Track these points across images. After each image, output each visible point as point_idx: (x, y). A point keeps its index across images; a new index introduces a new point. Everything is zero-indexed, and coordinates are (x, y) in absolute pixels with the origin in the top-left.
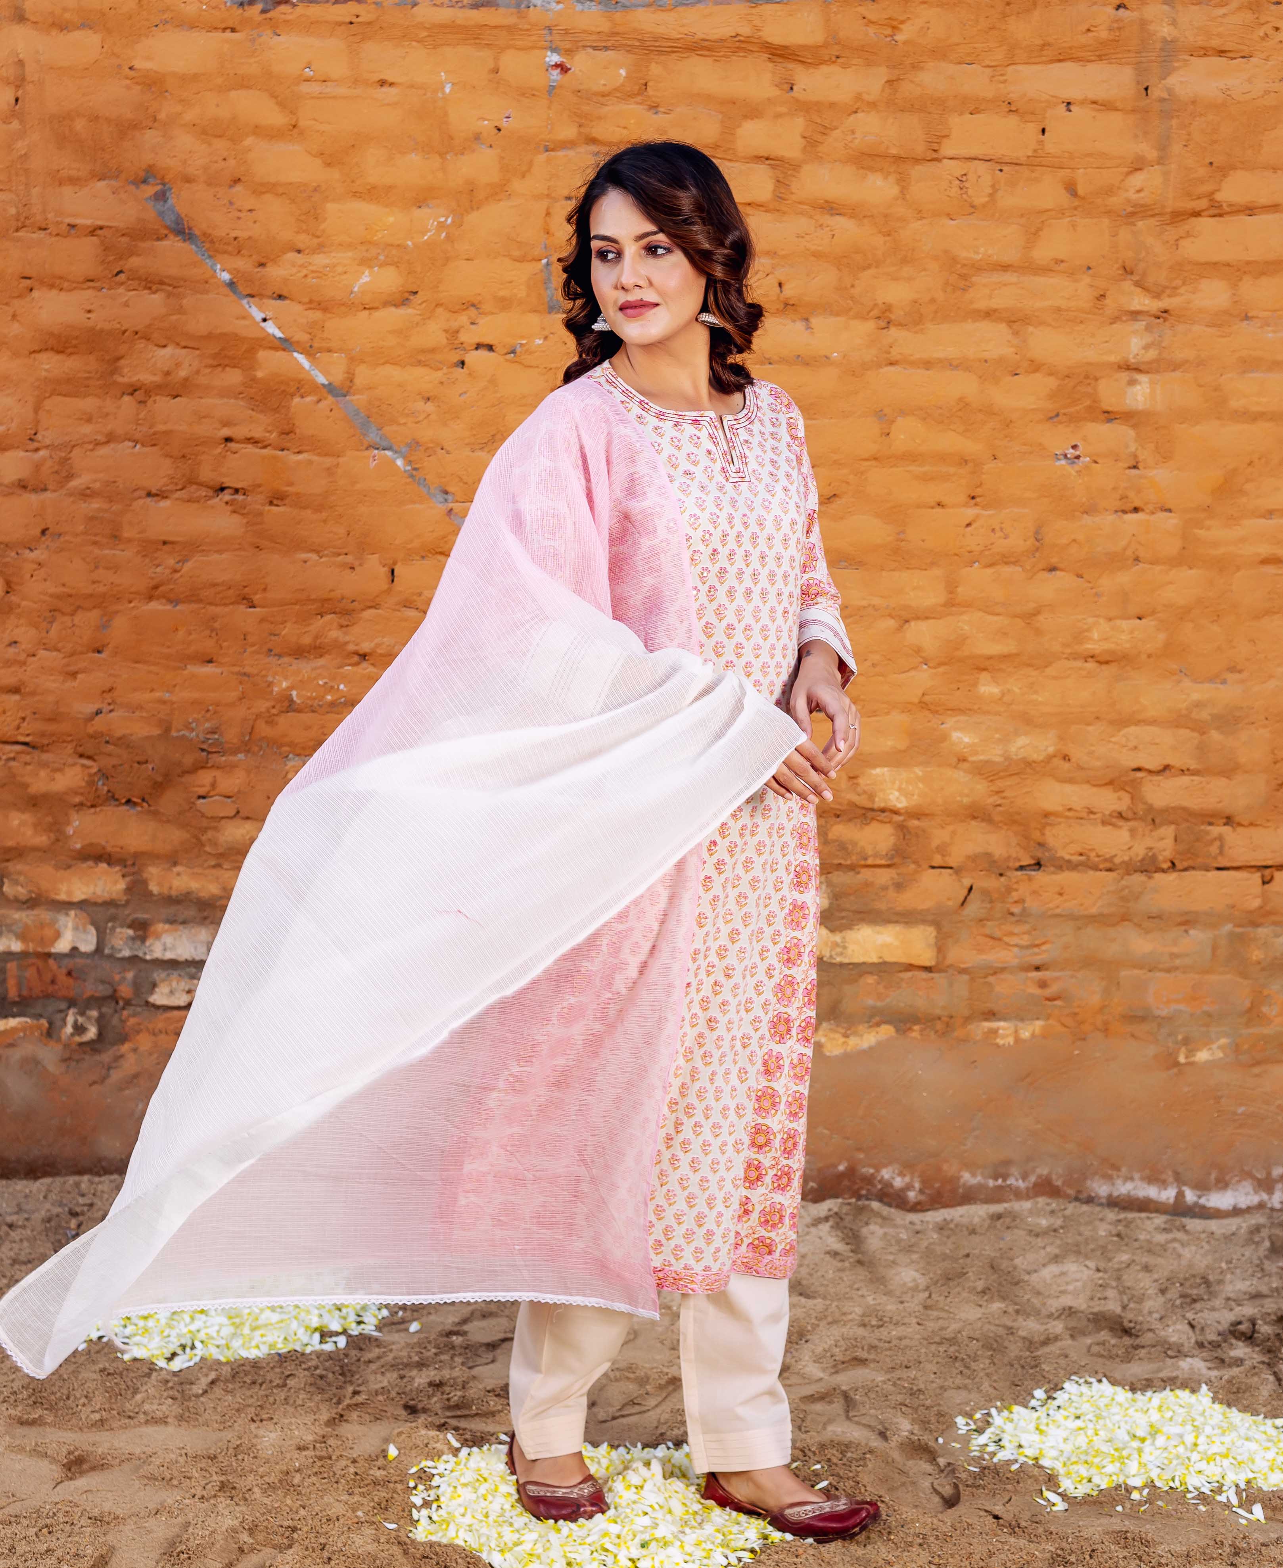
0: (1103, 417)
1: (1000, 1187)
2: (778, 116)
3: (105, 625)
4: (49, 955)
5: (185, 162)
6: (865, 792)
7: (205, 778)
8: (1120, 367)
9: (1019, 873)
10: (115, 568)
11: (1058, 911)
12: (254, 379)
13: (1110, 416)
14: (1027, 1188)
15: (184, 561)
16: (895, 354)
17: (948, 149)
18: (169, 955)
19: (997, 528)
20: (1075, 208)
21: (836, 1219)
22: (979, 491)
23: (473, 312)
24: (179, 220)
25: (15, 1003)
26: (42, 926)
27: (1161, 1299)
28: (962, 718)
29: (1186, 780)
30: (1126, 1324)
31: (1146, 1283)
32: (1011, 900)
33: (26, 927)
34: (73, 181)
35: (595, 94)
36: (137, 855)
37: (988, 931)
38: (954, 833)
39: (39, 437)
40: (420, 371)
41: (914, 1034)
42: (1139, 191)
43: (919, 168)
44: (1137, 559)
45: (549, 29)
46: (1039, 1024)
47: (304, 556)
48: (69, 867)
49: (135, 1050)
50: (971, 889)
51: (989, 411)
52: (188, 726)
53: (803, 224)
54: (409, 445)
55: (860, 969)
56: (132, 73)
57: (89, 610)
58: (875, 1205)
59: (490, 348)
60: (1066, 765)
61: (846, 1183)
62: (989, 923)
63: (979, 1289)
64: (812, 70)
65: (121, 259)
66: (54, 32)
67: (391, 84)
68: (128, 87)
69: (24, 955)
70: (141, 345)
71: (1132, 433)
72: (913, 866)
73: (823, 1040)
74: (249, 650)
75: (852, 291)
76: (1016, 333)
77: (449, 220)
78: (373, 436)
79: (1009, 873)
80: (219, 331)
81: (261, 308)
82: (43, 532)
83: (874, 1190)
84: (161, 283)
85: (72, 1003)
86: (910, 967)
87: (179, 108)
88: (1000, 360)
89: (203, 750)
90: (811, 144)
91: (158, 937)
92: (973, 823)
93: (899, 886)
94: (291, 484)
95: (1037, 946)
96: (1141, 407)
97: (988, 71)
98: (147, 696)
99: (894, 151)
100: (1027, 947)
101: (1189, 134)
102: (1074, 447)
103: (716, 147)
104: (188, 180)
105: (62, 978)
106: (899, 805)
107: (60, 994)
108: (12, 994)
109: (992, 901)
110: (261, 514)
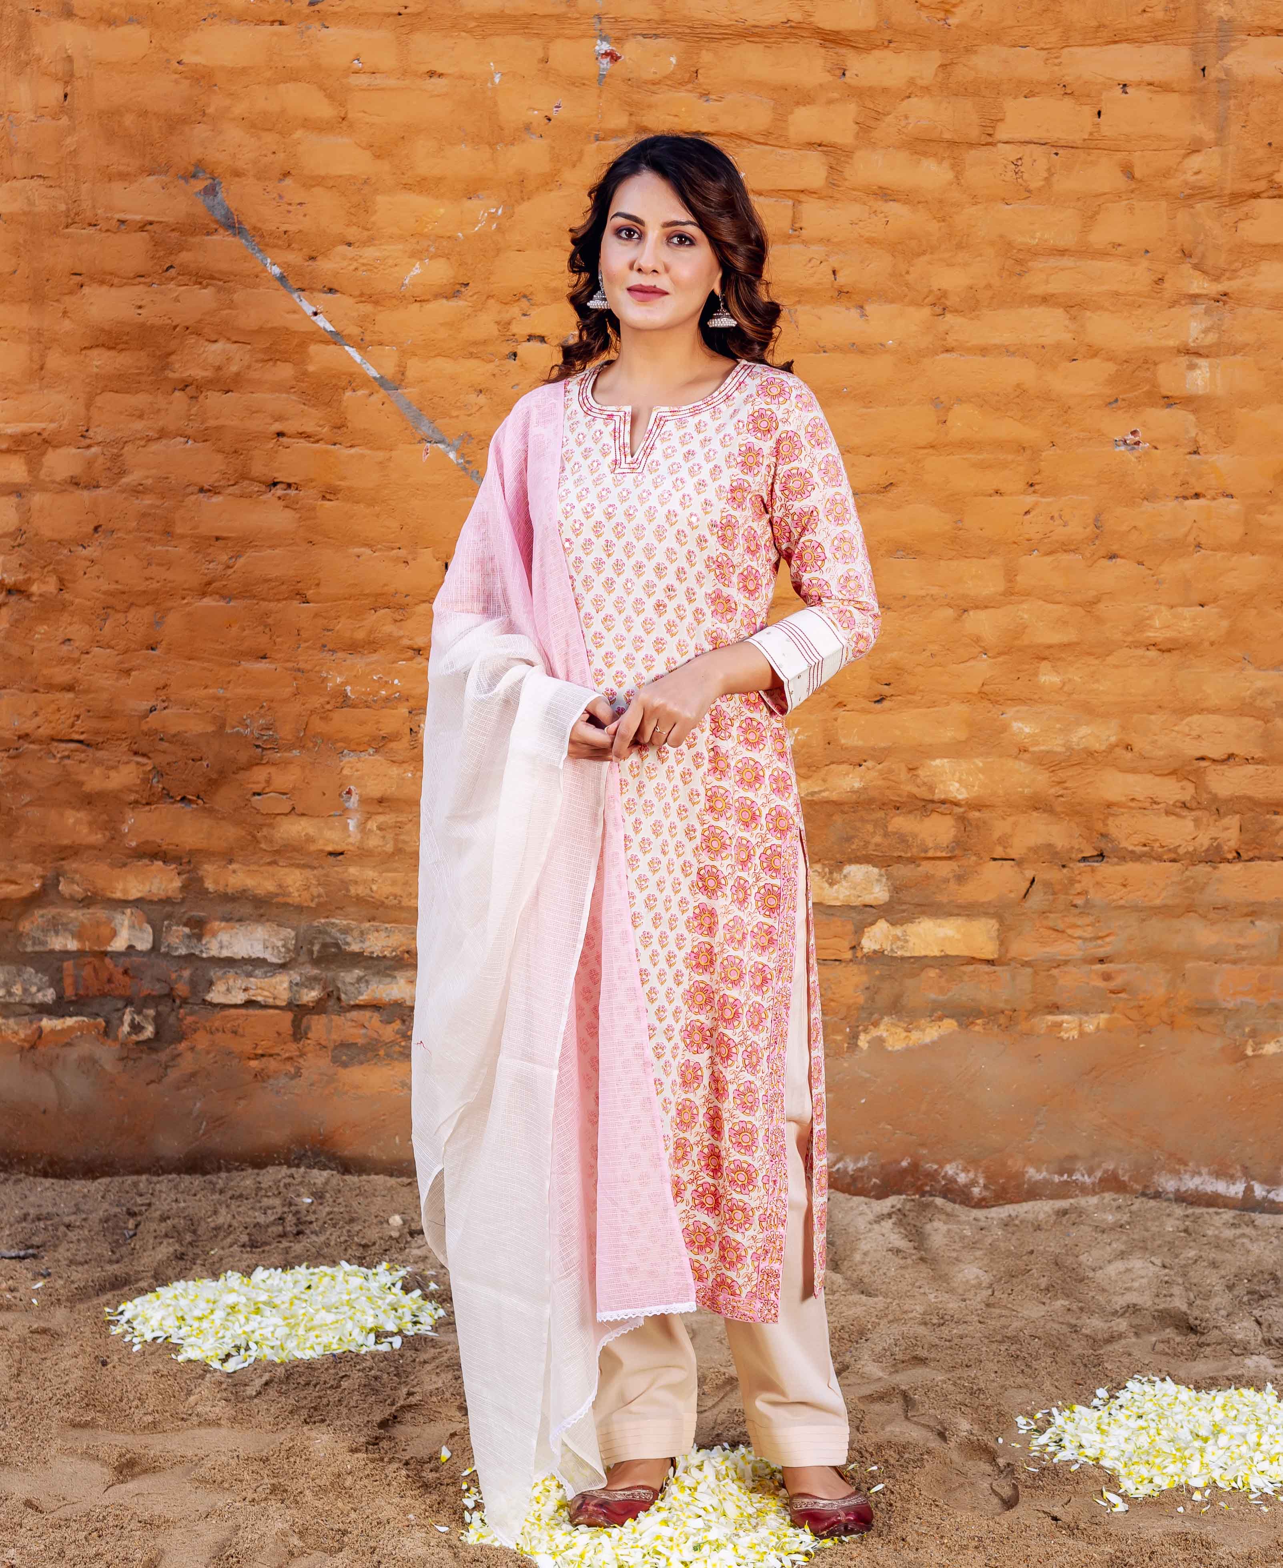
0: (1162, 402)
1: (1066, 1182)
2: (830, 102)
3: (159, 622)
4: (105, 954)
5: (234, 156)
6: (924, 784)
7: (259, 775)
8: (1179, 351)
9: (1082, 864)
10: (168, 565)
11: (1122, 902)
12: (305, 373)
13: (1169, 401)
14: (1093, 1184)
15: (237, 557)
16: (951, 341)
17: (1002, 133)
18: (225, 953)
19: (1056, 515)
20: (1132, 192)
21: (899, 1216)
22: (1037, 479)
23: (524, 303)
24: (228, 214)
25: (71, 1002)
26: (98, 924)
27: (1228, 1296)
28: (1024, 708)
29: (1250, 769)
30: (1191, 1321)
31: (1213, 1280)
32: (1073, 892)
33: (82, 925)
34: (123, 176)
35: (646, 82)
36: (192, 853)
37: (1051, 924)
38: (1015, 824)
39: (91, 433)
40: (472, 363)
41: (977, 1028)
42: (1197, 173)
43: (973, 152)
44: (1199, 545)
45: (599, 17)
46: (1104, 1017)
47: (357, 550)
48: (125, 865)
49: (192, 1049)
50: (1033, 880)
51: (1047, 397)
52: (242, 723)
53: (856, 210)
54: (462, 438)
55: (921, 963)
56: (181, 68)
57: (142, 607)
58: (939, 1201)
59: (542, 339)
60: (1129, 755)
61: (909, 1179)
62: (1052, 915)
63: (1043, 1287)
64: (865, 55)
65: (171, 254)
66: (102, 27)
67: (440, 75)
68: (176, 82)
69: (80, 953)
70: (192, 340)
71: (1192, 417)
72: (974, 858)
73: (885, 1035)
74: (304, 645)
75: (907, 277)
76: (1074, 318)
77: (500, 211)
78: (425, 429)
79: (1071, 865)
80: (270, 325)
81: (311, 303)
82: (96, 529)
83: (938, 1187)
84: (212, 278)
85: (129, 1002)
86: (972, 960)
87: (228, 102)
88: (1058, 346)
89: (258, 746)
90: (864, 129)
91: (214, 935)
92: (1035, 814)
93: (961, 879)
94: (344, 478)
95: (1101, 938)
96: (1200, 393)
97: (1043, 53)
98: (202, 693)
99: (947, 136)
100: (1091, 939)
101: (1247, 115)
102: (1134, 433)
103: (768, 134)
104: (237, 174)
105: (119, 977)
106: (960, 797)
107: (117, 993)
108: (69, 992)
109: (1054, 893)
110: (314, 509)
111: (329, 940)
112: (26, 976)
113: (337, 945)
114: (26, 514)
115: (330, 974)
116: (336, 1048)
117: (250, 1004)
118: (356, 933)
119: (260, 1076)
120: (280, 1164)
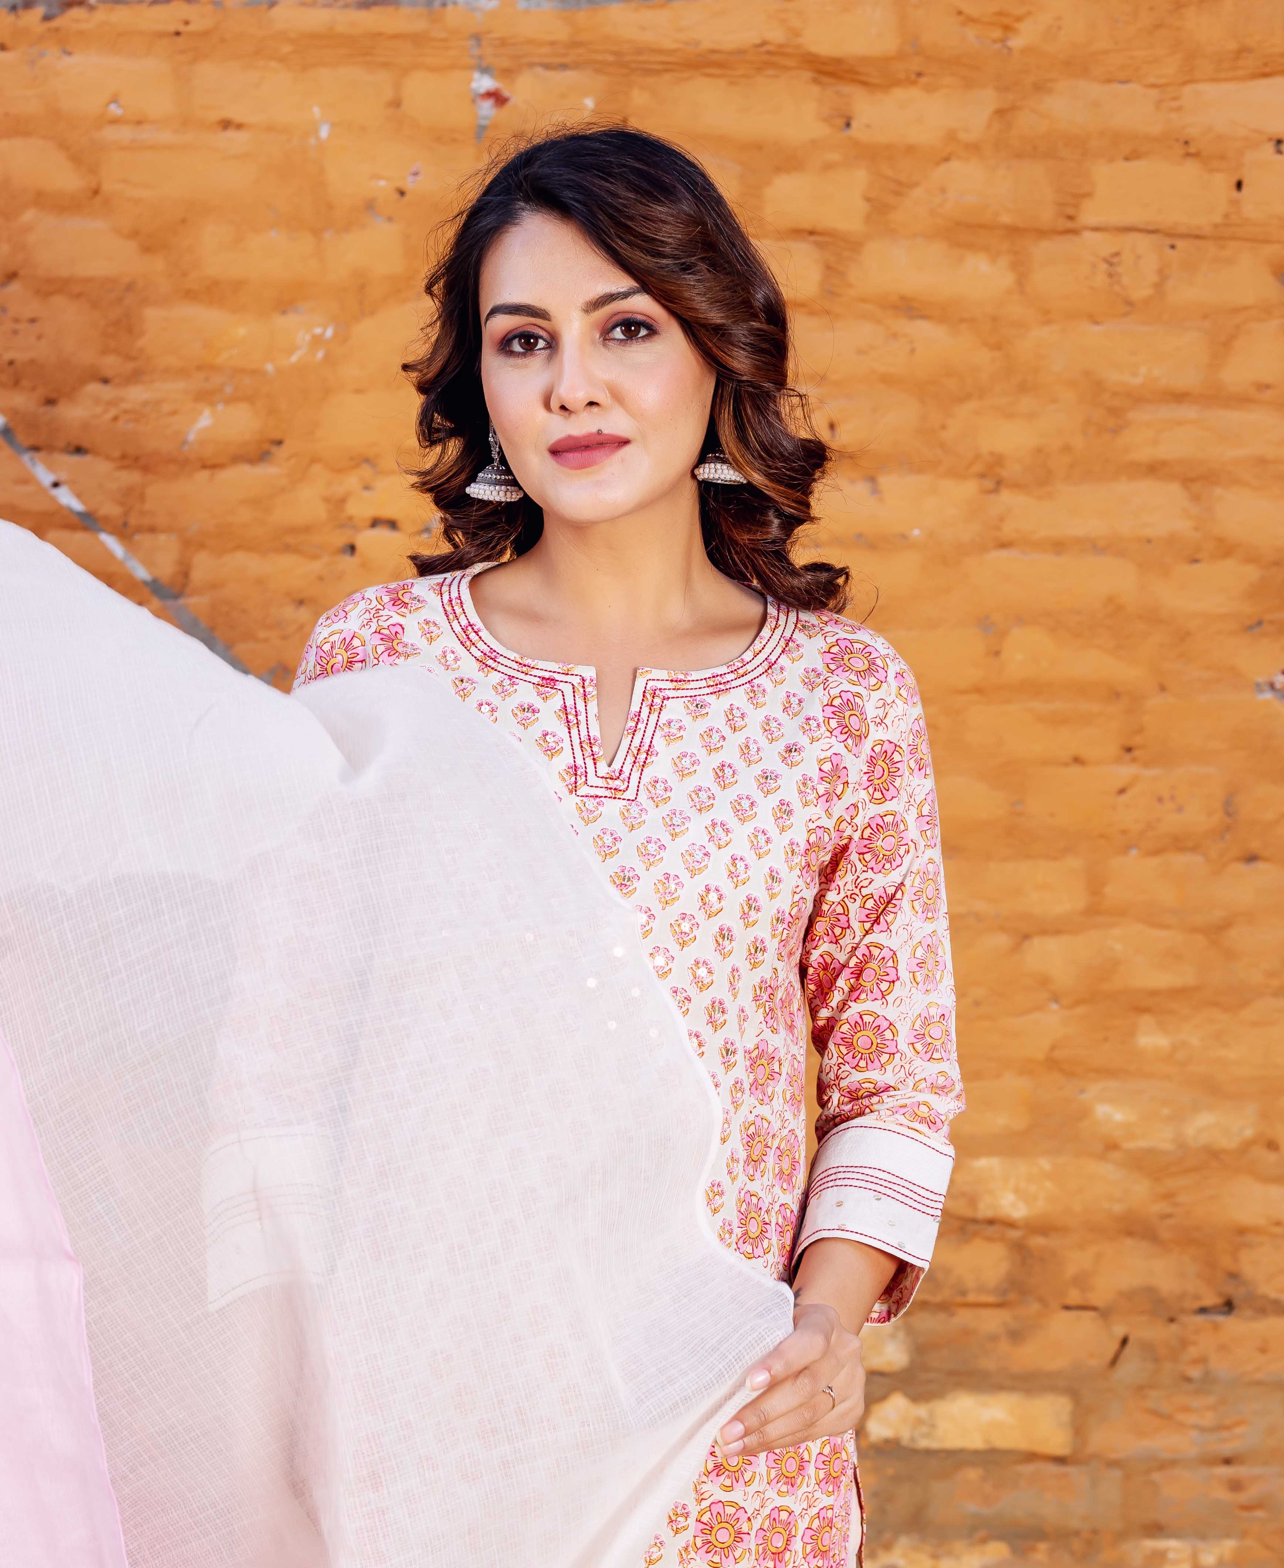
2: (828, 167)
9: (1199, 1318)
11: (1259, 1376)
16: (1008, 530)
17: (1090, 215)
19: (1166, 796)
22: (1137, 740)
23: (366, 471)
28: (1112, 1084)
32: (1186, 1358)
37: (1150, 1405)
38: (1099, 1256)
40: (287, 561)
41: (1039, 1556)
43: (1044, 244)
45: (477, 38)
46: (1230, 1543)
50: (1124, 1341)
51: (1154, 617)
53: (865, 332)
55: (956, 1459)
59: (392, 524)
60: (1272, 1156)
62: (1153, 1393)
64: (879, 96)
67: (239, 126)
72: (1036, 1306)
75: (942, 434)
76: (1196, 498)
77: (329, 333)
79: (1183, 1318)
81: (50, 467)
86: (1032, 1457)
88: (1170, 540)
90: (878, 209)
92: (1129, 1242)
93: (1016, 1336)
95: (1227, 1428)
97: (1154, 93)
99: (1005, 219)
100: (1212, 1430)
106: (1016, 1215)
109: (1157, 1360)
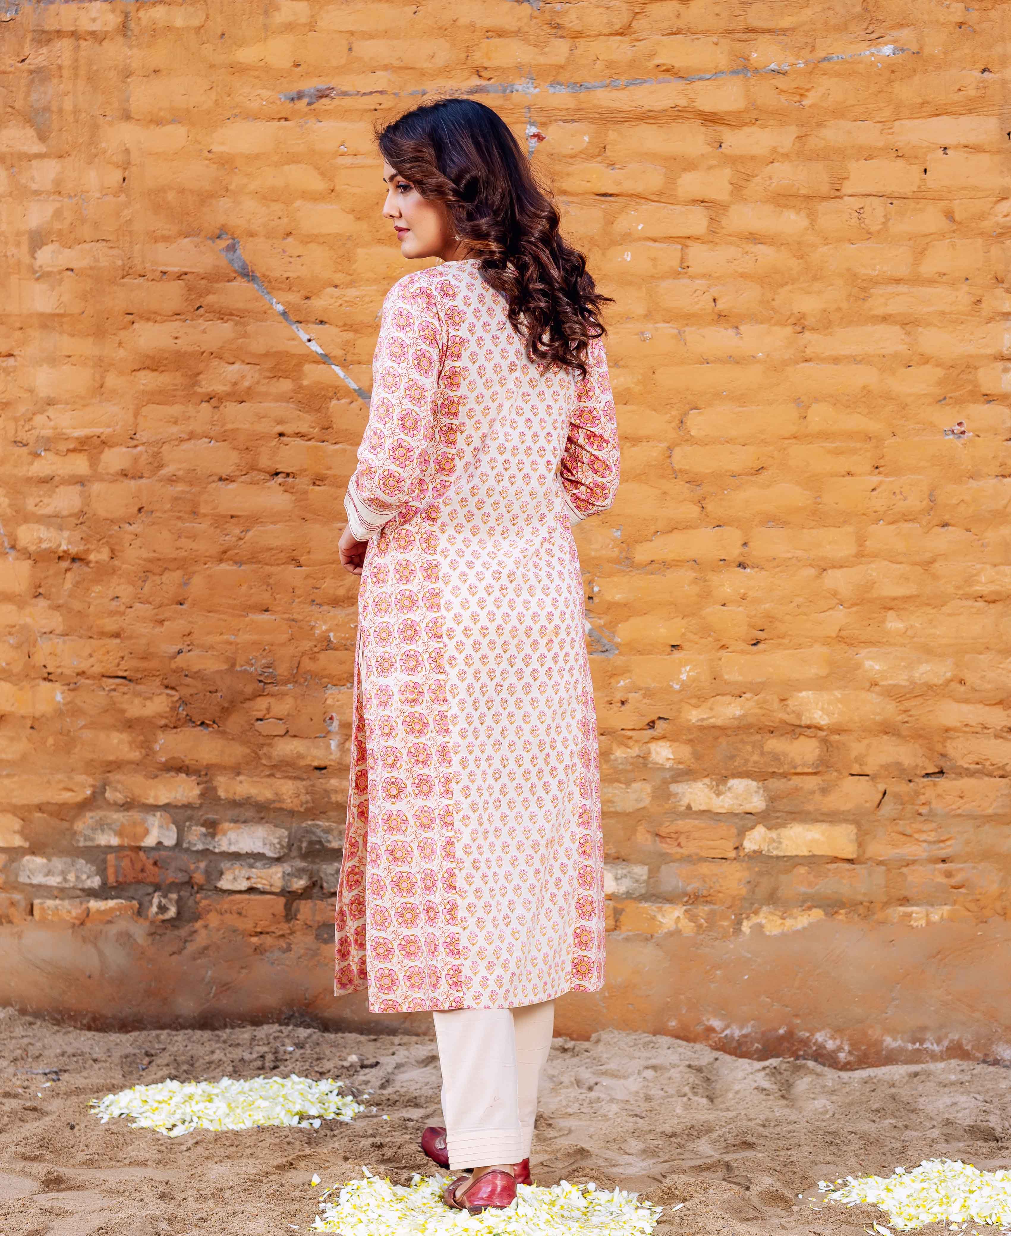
0: (983, 399)
1: (918, 1050)
2: (710, 168)
3: (186, 584)
4: (140, 848)
5: (249, 221)
6: (793, 712)
7: (262, 704)
8: (996, 358)
9: (925, 780)
10: (193, 537)
11: (959, 812)
12: (301, 387)
13: (988, 398)
14: (941, 1052)
15: (247, 531)
16: (809, 352)
17: (848, 188)
18: (233, 849)
19: (897, 491)
20: (954, 232)
21: (775, 1072)
22: (882, 462)
24: (244, 266)
25: (113, 888)
26: (135, 824)
28: (874, 649)
32: (919, 802)
33: (123, 825)
34: (166, 239)
35: (565, 156)
36: (209, 767)
37: (900, 829)
38: (869, 746)
39: (138, 436)
41: (840, 917)
42: (1005, 216)
43: (824, 204)
45: (529, 107)
46: (947, 908)
47: (339, 525)
48: (156, 776)
49: (206, 927)
50: (885, 793)
51: (888, 396)
52: (249, 663)
53: (731, 252)
55: (794, 861)
56: (210, 155)
57: (174, 570)
58: (811, 1064)
60: (962, 688)
61: (786, 1044)
62: (901, 822)
64: (736, 131)
65: (201, 296)
66: (152, 127)
68: (207, 166)
69: (120, 848)
70: (215, 362)
71: (1007, 411)
72: (835, 774)
73: (764, 921)
74: (297, 600)
75: (773, 303)
76: (908, 333)
79: (917, 780)
80: (274, 350)
81: (307, 332)
82: (140, 510)
83: (810, 1051)
84: (232, 314)
85: (157, 887)
86: (835, 859)
87: (245, 180)
88: (896, 355)
89: (260, 681)
90: (737, 189)
91: (225, 834)
92: (885, 737)
93: (824, 791)
94: (330, 468)
95: (942, 841)
97: (879, 125)
98: (219, 638)
99: (803, 192)
100: (934, 842)
102: (960, 424)
103: (661, 193)
104: (252, 235)
105: (150, 867)
106: (822, 723)
107: (148, 880)
108: (112, 880)
109: (903, 804)
110: (306, 492)
111: (314, 838)
112: (78, 866)
113: (320, 842)
114: (86, 498)
115: (315, 867)
116: (319, 927)
117: (251, 890)
118: (336, 833)
119: (258, 950)
120: (273, 1023)
